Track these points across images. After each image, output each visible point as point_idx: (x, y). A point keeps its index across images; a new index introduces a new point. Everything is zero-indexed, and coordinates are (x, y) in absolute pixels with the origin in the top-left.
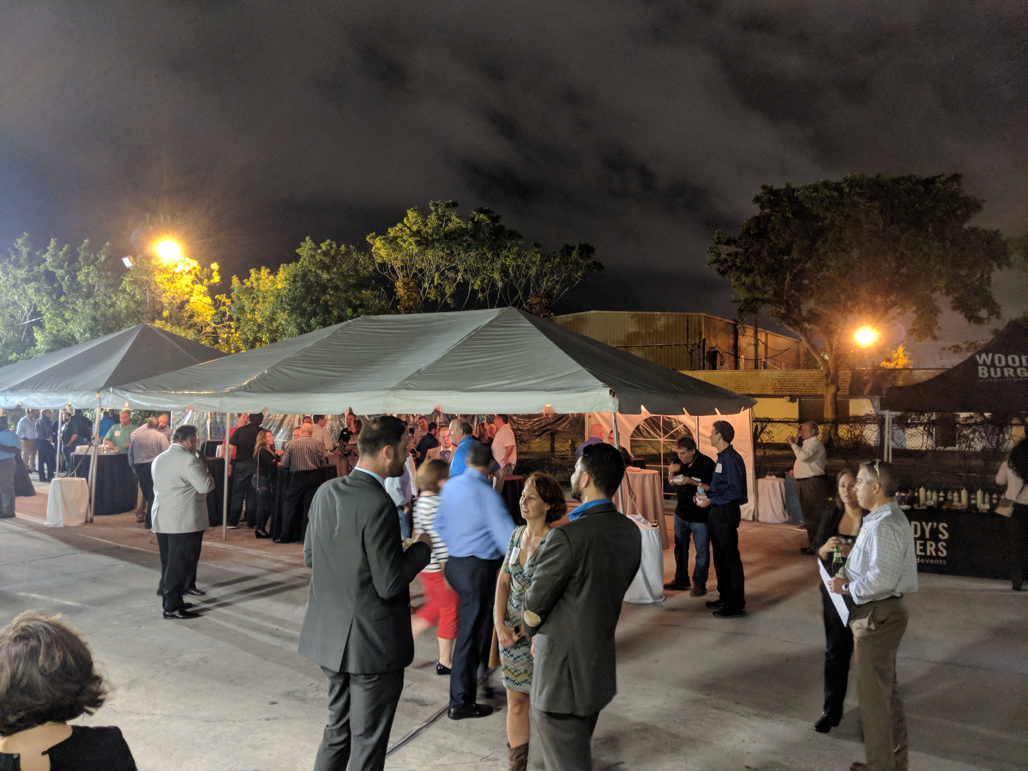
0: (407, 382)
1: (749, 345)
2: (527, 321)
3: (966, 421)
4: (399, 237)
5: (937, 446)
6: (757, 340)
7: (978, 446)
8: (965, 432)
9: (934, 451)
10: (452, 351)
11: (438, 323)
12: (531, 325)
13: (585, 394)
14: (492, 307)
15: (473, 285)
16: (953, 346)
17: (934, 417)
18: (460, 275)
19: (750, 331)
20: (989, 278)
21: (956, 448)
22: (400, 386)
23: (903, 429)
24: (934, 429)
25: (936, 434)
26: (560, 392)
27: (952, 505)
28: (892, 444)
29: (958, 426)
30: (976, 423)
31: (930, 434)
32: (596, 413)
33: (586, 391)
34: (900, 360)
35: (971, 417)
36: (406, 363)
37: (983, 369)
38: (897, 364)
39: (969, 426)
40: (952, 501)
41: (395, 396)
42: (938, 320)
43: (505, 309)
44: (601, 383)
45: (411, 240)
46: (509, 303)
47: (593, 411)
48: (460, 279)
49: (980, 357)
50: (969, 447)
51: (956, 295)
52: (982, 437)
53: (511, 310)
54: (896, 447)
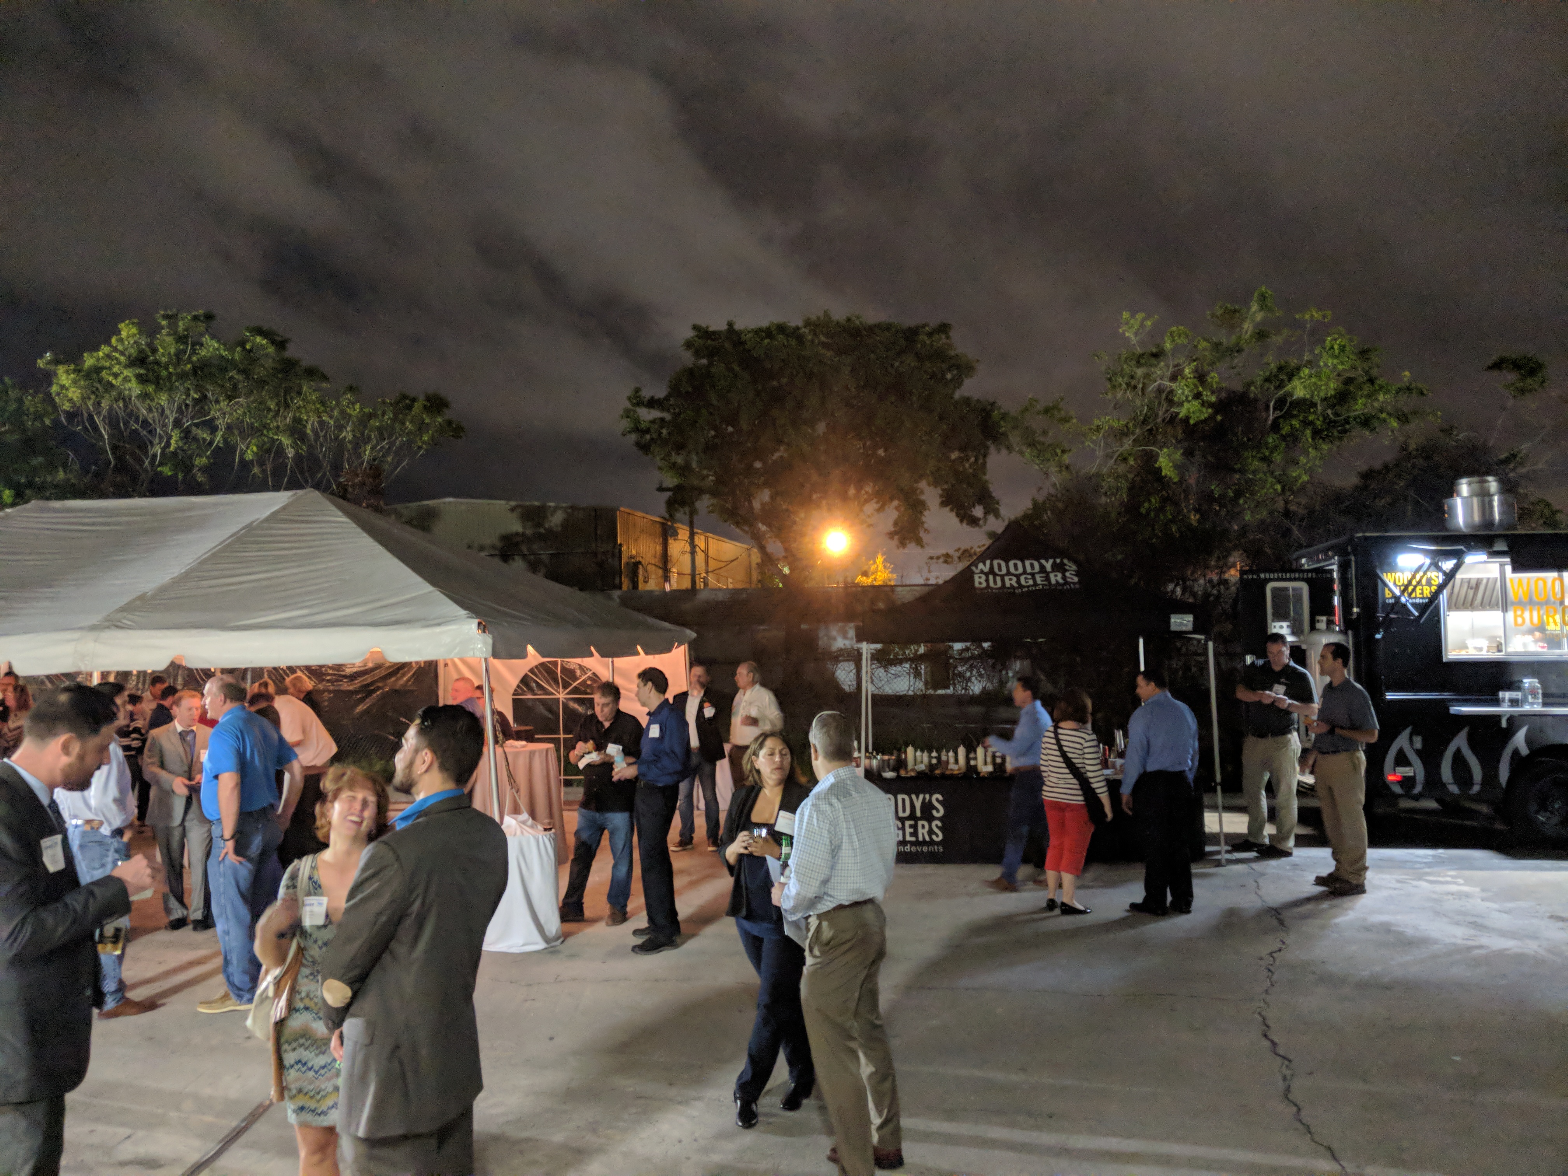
0: (119, 615)
1: (683, 553)
2: (340, 513)
3: (961, 654)
4: (105, 368)
5: (927, 689)
6: (693, 546)
7: (976, 687)
8: (960, 669)
9: (924, 696)
10: (204, 562)
11: (179, 515)
12: (344, 519)
13: (438, 630)
14: (277, 488)
15: (243, 453)
16: (943, 555)
17: (922, 650)
18: (220, 434)
19: (684, 533)
20: (984, 464)
21: (950, 691)
22: (107, 624)
23: (885, 667)
24: (923, 667)
25: (926, 673)
26: (394, 627)
27: (947, 768)
28: (871, 689)
29: (951, 661)
30: (973, 657)
31: (917, 675)
32: (456, 660)
33: (439, 625)
34: (879, 573)
35: (967, 649)
36: (118, 582)
37: (980, 577)
38: (875, 579)
39: (964, 661)
40: (947, 762)
41: (95, 641)
42: (924, 519)
43: (300, 492)
44: (463, 612)
45: (127, 372)
46: (306, 481)
47: (451, 656)
48: (219, 442)
49: (977, 567)
50: (966, 689)
51: (945, 486)
52: (981, 675)
53: (311, 495)
54: (876, 692)
